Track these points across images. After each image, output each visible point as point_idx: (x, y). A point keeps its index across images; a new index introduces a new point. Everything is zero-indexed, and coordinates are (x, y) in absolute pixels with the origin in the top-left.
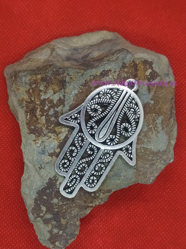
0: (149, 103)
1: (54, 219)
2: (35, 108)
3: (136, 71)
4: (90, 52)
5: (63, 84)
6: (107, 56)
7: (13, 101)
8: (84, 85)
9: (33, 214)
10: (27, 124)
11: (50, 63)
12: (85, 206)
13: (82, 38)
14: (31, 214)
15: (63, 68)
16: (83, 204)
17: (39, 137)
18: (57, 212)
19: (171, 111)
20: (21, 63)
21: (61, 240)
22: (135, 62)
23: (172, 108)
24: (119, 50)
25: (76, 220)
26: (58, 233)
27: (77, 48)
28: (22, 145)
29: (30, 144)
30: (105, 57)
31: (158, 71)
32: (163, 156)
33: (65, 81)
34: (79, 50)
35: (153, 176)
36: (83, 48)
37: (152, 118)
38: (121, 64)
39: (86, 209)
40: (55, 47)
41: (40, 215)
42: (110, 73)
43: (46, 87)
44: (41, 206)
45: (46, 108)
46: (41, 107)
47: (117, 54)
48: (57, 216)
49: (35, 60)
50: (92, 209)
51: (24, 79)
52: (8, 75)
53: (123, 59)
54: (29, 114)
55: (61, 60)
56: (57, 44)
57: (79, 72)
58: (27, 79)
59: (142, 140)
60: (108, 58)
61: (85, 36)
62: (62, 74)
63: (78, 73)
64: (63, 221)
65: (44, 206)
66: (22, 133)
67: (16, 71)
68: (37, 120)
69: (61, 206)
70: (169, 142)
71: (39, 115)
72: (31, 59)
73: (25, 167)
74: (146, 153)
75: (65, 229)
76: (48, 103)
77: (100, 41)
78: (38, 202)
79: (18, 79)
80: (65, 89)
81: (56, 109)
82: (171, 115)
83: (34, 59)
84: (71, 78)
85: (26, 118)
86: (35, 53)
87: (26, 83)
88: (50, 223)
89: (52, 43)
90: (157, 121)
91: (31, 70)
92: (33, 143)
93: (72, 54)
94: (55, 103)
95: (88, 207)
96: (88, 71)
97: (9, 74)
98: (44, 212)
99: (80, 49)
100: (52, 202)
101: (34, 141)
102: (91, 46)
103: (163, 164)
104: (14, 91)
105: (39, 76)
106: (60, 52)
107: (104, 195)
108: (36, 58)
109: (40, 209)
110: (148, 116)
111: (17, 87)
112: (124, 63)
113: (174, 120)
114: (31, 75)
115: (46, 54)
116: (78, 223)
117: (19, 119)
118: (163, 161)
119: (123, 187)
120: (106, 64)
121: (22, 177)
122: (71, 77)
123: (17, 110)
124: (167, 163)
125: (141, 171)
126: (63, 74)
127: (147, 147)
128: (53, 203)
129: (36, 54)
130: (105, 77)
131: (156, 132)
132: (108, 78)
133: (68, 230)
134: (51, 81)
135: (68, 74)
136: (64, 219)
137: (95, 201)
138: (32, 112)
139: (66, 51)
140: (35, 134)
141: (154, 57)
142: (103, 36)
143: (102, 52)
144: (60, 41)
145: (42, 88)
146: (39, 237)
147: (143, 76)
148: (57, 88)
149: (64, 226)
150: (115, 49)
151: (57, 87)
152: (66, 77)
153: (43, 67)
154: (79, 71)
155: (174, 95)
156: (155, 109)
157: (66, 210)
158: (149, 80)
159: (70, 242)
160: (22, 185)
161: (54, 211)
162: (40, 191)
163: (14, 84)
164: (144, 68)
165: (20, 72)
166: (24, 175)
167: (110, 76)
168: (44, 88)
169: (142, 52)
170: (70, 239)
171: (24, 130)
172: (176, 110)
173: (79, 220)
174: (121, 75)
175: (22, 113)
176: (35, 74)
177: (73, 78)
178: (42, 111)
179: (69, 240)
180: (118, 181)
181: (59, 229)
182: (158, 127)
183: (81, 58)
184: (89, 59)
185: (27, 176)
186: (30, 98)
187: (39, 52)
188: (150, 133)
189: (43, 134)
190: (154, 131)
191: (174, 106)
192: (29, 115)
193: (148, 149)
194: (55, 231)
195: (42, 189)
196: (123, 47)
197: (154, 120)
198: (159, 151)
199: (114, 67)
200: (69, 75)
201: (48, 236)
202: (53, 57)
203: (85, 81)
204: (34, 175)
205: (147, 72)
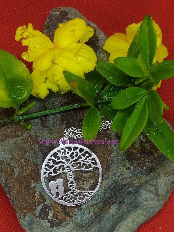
4: (119, 210)
5: (130, 157)
8: (109, 166)
11: (152, 175)
15: (138, 173)
22: (70, 218)
27: (135, 210)
30: (103, 209)
31: (42, 221)
33: (129, 161)
34: (131, 208)
37: (25, 170)
40: (156, 198)
43: (143, 148)
47: (91, 216)
60: (99, 207)
74: (15, 132)
80: (125, 153)
83: (170, 174)
84: (125, 166)
90: (18, 169)
96: (111, 182)
102: (122, 219)
105: (156, 155)
108: (169, 177)
110: (30, 170)
115: (162, 186)
129: (171, 181)
131: (15, 158)
134: (142, 155)
135: (130, 169)
144: (155, 209)
148: (133, 150)
152: (130, 165)
153: (157, 168)
164: (57, 216)
168: (145, 146)
170: (48, 23)
172: (5, 192)
177: (123, 168)
188: (20, 153)
191: (8, 195)
198: (3, 141)
205: (53, 214)
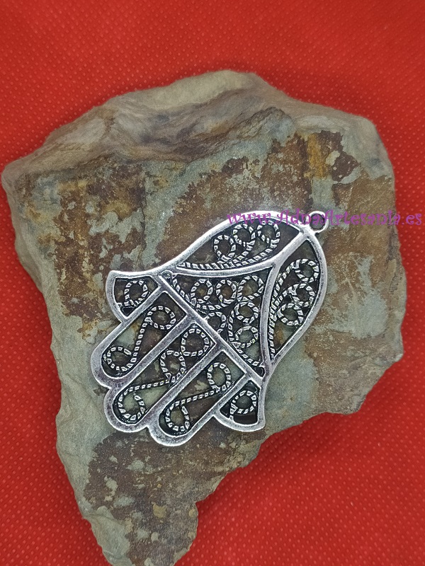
0: (340, 229)
1: (137, 506)
2: (77, 256)
3: (303, 156)
4: (196, 121)
5: (138, 197)
6: (234, 128)
7: (26, 244)
8: (186, 196)
9: (88, 499)
10: (62, 293)
11: (107, 152)
12: (206, 473)
13: (175, 90)
14: (84, 499)
15: (136, 162)
16: (201, 467)
17: (92, 320)
18: (142, 491)
19: (390, 242)
20: (39, 154)
21: (156, 555)
22: (301, 137)
23: (391, 236)
24: (261, 112)
25: (187, 506)
26: (149, 539)
27: (164, 113)
28: (54, 341)
29: (73, 339)
30: (230, 129)
31: (353, 154)
32: (378, 348)
33: (143, 189)
34: (170, 118)
35: (359, 395)
36: (178, 114)
37: (348, 262)
38: (269, 144)
39: (209, 479)
40: (115, 115)
41: (105, 501)
42: (244, 166)
43: (101, 207)
44: (106, 478)
45: (102, 255)
46: (92, 252)
47: (259, 122)
48: (143, 501)
49: (71, 147)
50: (222, 478)
51: (47, 191)
52: (10, 185)
53: (273, 131)
54: (64, 270)
55: (131, 143)
56: (118, 107)
57: (173, 166)
58: (54, 191)
59: (327, 313)
60: (238, 133)
61: (182, 86)
62: (134, 174)
63: (171, 170)
64: (159, 511)
65: (113, 478)
66: (50, 314)
67: (28, 175)
68: (85, 282)
69: (152, 475)
70: (390, 315)
71: (88, 272)
72: (61, 144)
73: (63, 392)
74: (338, 343)
75: (163, 529)
76: (108, 243)
77: (217, 94)
78: (99, 470)
79: (35, 193)
80: (143, 208)
81: (126, 255)
82: (390, 252)
83: (68, 145)
84: (156, 183)
85: (59, 279)
86: (71, 131)
87: (54, 201)
88: (127, 517)
89: (106, 105)
90: (360, 269)
91: (64, 170)
92: (79, 335)
93: (155, 128)
94: (123, 241)
95: (214, 474)
96: (195, 164)
97: (13, 181)
98: (113, 493)
99: (173, 115)
100: (129, 467)
101: (80, 331)
102: (198, 107)
103: (379, 366)
104: (27, 220)
105: (83, 184)
106: (128, 126)
107: (248, 445)
108: (72, 141)
109: (104, 485)
110: (339, 258)
111: (34, 212)
112: (275, 141)
113: (398, 263)
114: (64, 181)
115: (94, 131)
116: (193, 512)
117: (43, 283)
118: (378, 359)
119: (290, 424)
120: (234, 144)
121: (58, 416)
122: (156, 179)
123: (37, 263)
124: (388, 363)
125: (329, 385)
126: (138, 174)
127: (341, 330)
128: (132, 471)
129: (72, 134)
130: (234, 175)
131: (359, 293)
132: (240, 177)
133: (171, 531)
134: (112, 192)
135: (148, 174)
136: (159, 505)
137: (229, 460)
138: (71, 264)
139: (141, 122)
140: (81, 316)
141: (344, 123)
142: (224, 83)
143: (224, 119)
144: (125, 100)
145: (90, 210)
146: (104, 550)
147: (321, 167)
148: (125, 208)
149: (162, 522)
150: (253, 110)
151: (125, 205)
152: (144, 180)
153: (91, 161)
154: (173, 164)
155: (394, 207)
156: (352, 241)
157: (164, 486)
158: (335, 175)
159: (177, 556)
160: (58, 433)
161: (135, 489)
162: (100, 444)
163: (26, 204)
164: (322, 150)
165: (37, 175)
166: (61, 411)
167: (246, 173)
168: (96, 210)
169: (315, 114)
170: (178, 551)
171: (55, 307)
172: (401, 240)
173: (194, 505)
174: (270, 168)
175: (50, 269)
176: (74, 179)
177: (161, 181)
178: (95, 261)
179: (175, 553)
180: (279, 411)
181: (150, 529)
182: (363, 282)
183: (175, 135)
184: (196, 136)
185: (69, 412)
186: (65, 233)
187: (80, 127)
188: (346, 297)
189: (99, 314)
190: (353, 292)
191: (396, 232)
192: (64, 273)
193: (343, 332)
194: (142, 534)
195: (106, 439)
196: (271, 105)
197: (352, 267)
198: (369, 336)
199: (254, 152)
200: (150, 176)
201: (126, 546)
202: (113, 137)
203: (190, 186)
204: (84, 410)
205: (328, 158)
